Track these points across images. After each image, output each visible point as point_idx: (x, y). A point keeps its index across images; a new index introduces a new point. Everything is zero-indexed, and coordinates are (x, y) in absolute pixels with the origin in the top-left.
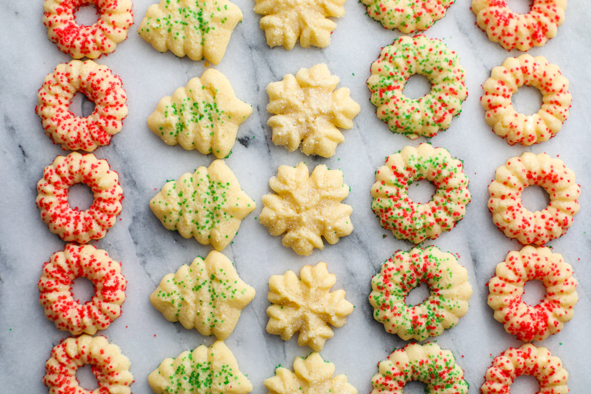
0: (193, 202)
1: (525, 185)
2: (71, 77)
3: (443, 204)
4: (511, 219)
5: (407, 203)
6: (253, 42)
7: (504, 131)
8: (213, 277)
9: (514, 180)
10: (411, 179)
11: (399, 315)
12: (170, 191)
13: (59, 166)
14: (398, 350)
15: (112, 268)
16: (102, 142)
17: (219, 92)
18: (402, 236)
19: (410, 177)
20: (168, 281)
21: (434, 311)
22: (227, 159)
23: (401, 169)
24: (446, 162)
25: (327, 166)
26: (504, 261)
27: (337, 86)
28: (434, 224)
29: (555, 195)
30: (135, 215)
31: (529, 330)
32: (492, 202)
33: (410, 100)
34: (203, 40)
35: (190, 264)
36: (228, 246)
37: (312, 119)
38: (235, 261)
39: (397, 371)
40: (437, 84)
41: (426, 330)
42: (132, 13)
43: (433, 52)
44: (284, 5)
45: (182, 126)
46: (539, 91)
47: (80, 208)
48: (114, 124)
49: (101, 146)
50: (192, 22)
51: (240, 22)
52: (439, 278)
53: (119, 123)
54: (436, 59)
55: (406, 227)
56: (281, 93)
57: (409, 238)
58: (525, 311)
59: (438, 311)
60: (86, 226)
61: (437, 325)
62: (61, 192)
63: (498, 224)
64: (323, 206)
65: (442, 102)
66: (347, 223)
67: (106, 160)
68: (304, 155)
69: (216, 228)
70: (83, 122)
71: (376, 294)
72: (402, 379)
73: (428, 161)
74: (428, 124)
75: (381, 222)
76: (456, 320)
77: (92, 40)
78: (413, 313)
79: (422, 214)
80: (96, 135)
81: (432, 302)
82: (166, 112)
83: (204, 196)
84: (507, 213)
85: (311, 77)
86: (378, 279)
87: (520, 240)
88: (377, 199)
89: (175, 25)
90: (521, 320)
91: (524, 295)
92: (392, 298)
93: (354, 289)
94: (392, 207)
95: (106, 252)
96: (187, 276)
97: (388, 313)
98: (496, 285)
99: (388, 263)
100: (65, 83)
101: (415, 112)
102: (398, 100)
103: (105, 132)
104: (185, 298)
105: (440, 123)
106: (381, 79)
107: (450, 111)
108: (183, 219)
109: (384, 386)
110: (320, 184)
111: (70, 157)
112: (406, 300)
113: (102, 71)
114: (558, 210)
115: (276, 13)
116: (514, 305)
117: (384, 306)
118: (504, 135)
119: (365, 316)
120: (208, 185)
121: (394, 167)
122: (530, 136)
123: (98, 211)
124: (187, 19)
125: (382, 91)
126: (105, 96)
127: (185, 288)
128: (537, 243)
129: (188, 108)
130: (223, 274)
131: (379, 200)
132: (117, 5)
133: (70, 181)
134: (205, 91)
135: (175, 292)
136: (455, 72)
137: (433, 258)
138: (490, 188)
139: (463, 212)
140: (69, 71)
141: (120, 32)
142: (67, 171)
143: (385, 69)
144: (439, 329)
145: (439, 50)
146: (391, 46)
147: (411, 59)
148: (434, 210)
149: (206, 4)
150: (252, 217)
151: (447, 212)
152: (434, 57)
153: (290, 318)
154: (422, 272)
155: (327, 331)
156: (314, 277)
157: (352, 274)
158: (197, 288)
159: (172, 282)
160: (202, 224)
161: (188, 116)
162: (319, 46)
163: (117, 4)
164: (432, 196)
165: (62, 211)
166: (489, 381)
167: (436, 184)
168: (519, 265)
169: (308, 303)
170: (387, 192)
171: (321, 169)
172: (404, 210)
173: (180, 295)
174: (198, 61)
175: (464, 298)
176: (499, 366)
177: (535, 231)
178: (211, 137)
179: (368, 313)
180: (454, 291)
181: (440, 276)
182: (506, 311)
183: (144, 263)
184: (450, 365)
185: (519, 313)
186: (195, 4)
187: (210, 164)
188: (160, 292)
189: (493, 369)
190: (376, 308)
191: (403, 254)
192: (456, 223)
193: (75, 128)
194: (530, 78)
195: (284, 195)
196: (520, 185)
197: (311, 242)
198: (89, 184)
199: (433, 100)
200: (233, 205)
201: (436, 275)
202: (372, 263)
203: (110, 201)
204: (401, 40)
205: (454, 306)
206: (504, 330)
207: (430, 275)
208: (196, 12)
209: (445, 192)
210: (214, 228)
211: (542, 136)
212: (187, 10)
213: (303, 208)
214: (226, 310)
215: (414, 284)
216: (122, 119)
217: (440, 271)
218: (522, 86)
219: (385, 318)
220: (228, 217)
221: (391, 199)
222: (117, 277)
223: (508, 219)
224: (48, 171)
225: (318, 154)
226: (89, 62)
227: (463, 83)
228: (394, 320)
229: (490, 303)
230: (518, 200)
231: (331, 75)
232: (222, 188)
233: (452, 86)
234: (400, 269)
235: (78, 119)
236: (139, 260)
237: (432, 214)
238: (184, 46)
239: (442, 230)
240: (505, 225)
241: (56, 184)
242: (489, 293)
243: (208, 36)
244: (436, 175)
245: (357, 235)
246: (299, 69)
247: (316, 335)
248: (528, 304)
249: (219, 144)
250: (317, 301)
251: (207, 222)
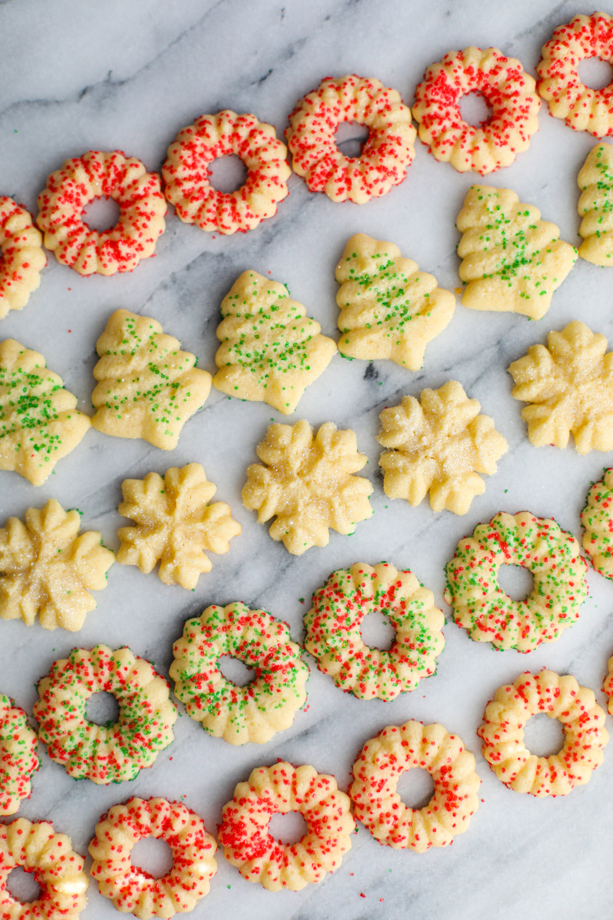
0: (269, 327)
1: (430, 768)
2: (386, 112)
3: (371, 666)
4: (379, 764)
5: (357, 617)
6: (508, 344)
7: (493, 716)
8: (175, 386)
9: (433, 751)
10: (391, 613)
11: (202, 653)
12: (274, 292)
13: (261, 133)
14: (153, 668)
15: (145, 245)
16: (311, 181)
17: (427, 318)
18: (311, 624)
19: (393, 610)
20: (151, 327)
21: (222, 699)
22: (340, 356)
23: (400, 594)
24: (428, 652)
25: (372, 494)
26: (319, 774)
27: (484, 474)
28: (341, 661)
29: (429, 813)
30: (225, 255)
31: (236, 836)
32: (394, 730)
33: (495, 578)
34: (491, 276)
35: (183, 349)
36: (224, 393)
37: (430, 453)
38: (205, 409)
39: (125, 674)
40: (529, 607)
41: (192, 696)
42: (497, 169)
43: (570, 589)
44: (570, 370)
45: (367, 282)
46: (561, 747)
47: (212, 178)
48: (341, 190)
49: (305, 181)
50: (509, 253)
51: (529, 318)
52: (268, 691)
53: (343, 196)
54: (561, 595)
55: (324, 625)
56: (452, 401)
57: (310, 635)
58: (261, 823)
59: (224, 705)
60: (191, 193)
61: (204, 710)
62: (227, 145)
63: (366, 748)
64: (318, 505)
65: (506, 621)
66: (305, 544)
67: (289, 193)
68: (378, 458)
69: (243, 370)
70: (330, 148)
71: (221, 613)
72: (116, 685)
73: (422, 627)
74: (471, 611)
75: (320, 590)
76: (218, 733)
77: (445, 127)
78: (211, 672)
79: (348, 641)
80: (318, 170)
81: (233, 693)
82: (378, 256)
83: (282, 340)
84: (386, 756)
85: (486, 436)
86: (241, 611)
87: (353, 786)
88: (350, 575)
89: (499, 231)
90: (246, 821)
91: (280, 815)
92: (223, 637)
93: (218, 581)
94: (346, 598)
95: (163, 232)
96: (166, 351)
97: (200, 638)
98: (283, 773)
99: (268, 616)
100: (375, 107)
101: (483, 589)
102: (490, 561)
103: (326, 181)
104: (135, 356)
105: (478, 628)
106: (512, 530)
107: (498, 637)
108: (242, 321)
109: (98, 664)
110: (347, 492)
111: (278, 143)
112: (224, 656)
113: (407, 153)
114: (410, 824)
115: (556, 363)
116: (264, 805)
117: (207, 630)
118: (488, 718)
119: (186, 609)
120: (299, 342)
121: (399, 584)
122: (499, 754)
123: (217, 204)
124: (512, 245)
125: (496, 537)
126: (375, 167)
127: (149, 352)
128: (357, 809)
129: (394, 282)
130: (184, 398)
131: (349, 577)
132: (501, 146)
133: (245, 154)
134: (424, 299)
135: (140, 340)
136: (552, 625)
137: (293, 675)
138: (411, 722)
139: (368, 696)
140: (393, 108)
141: (467, 160)
142: (258, 146)
143: (527, 532)
144: (199, 714)
145: (574, 595)
146: (559, 530)
147: (551, 562)
148: (359, 656)
149: (540, 266)
150: (273, 414)
151: (362, 674)
152: (562, 591)
153: (152, 507)
154: (270, 666)
155: (149, 563)
156: (219, 522)
157: (237, 573)
158: (154, 369)
159: (150, 332)
160: (244, 349)
161: (383, 286)
162: (530, 434)
163: (503, 146)
164: (376, 648)
165: (201, 155)
166: (149, 804)
167: (394, 648)
168: (321, 794)
169: (180, 525)
170: (364, 585)
171: (366, 487)
172: (346, 615)
173: (137, 349)
174: (459, 277)
175: (252, 734)
176: (174, 812)
177: (372, 801)
178: (364, 326)
179: (191, 611)
180: (258, 717)
181: (272, 692)
182: (253, 797)
183: (165, 287)
184: (154, 745)
185: (255, 816)
186: (535, 251)
187: (327, 335)
188: (133, 320)
189: (167, 805)
190: (202, 620)
191: (287, 633)
192: (350, 691)
193: (320, 139)
194: (576, 729)
195: (317, 448)
196: (428, 761)
197: (264, 503)
198: (250, 180)
199: (505, 608)
200: (283, 384)
201: (272, 687)
202: (260, 596)
203: (236, 215)
204: (571, 540)
205: (238, 724)
206: (225, 803)
207: (270, 678)
208: (525, 256)
209: (388, 663)
210: (242, 368)
211: (504, 770)
212: (523, 242)
213: (307, 478)
214: (137, 417)
215: (250, 661)
216: (350, 199)
217: (279, 691)
218: (561, 723)
219: (192, 636)
220: (264, 381)
221: (355, 594)
222: (134, 256)
223: (378, 760)
224: (249, 119)
225: (385, 476)
226: (413, 131)
227: (540, 641)
228: (193, 649)
229: (256, 773)
230: (407, 765)
231: (497, 462)
232: (300, 362)
233: (532, 627)
234: (265, 636)
235: (332, 139)
236: (167, 278)
237: (353, 654)
238: (474, 253)
239: (336, 675)
240: (369, 759)
241: (236, 135)
242: (269, 766)
243: (497, 282)
244: (408, 644)
245: (292, 563)
246: (491, 416)
247: (140, 550)
248: (270, 825)
249: (358, 340)
250: (187, 536)
251: (248, 356)
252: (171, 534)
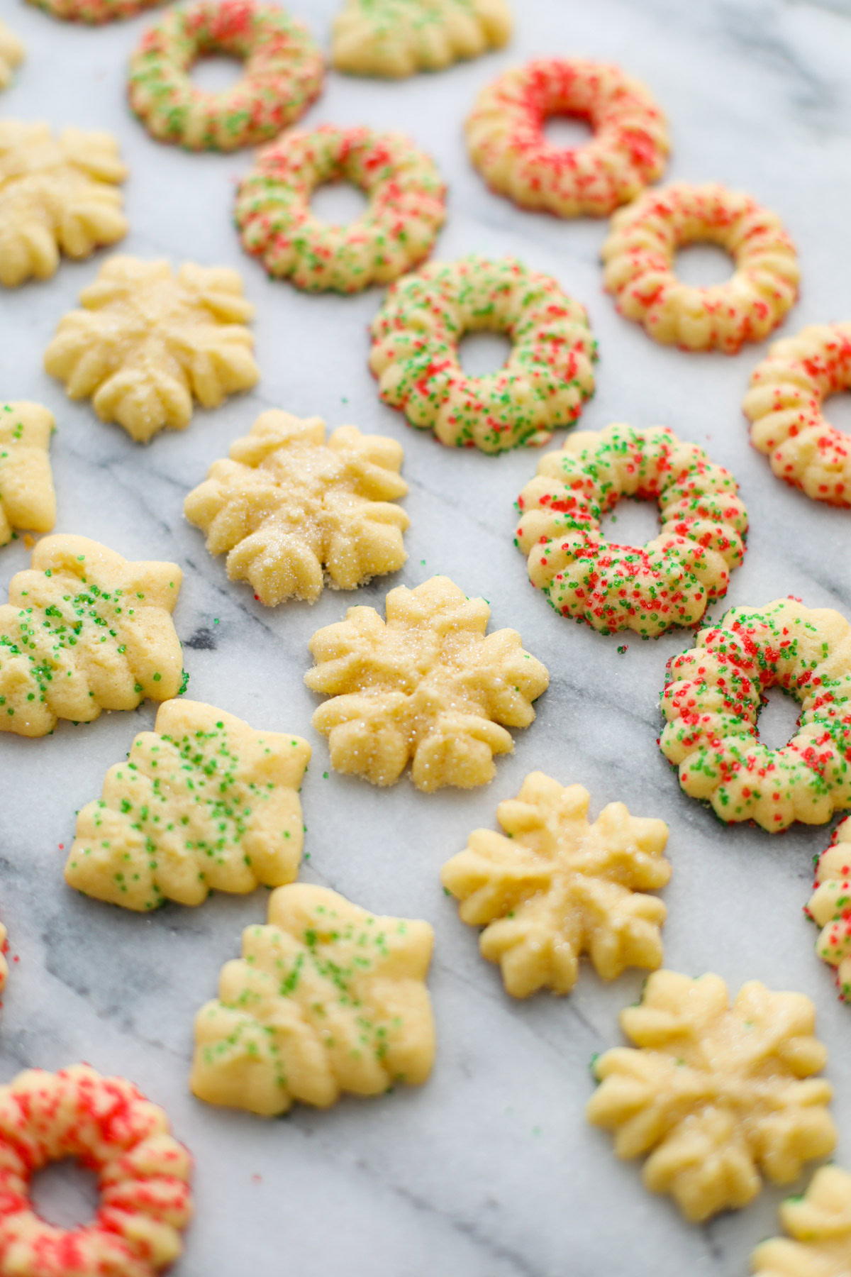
0: (163, 805)
1: (818, 395)
3: (693, 507)
4: (840, 459)
5: (620, 549)
6: (103, 453)
7: (703, 329)
8: (311, 938)
9: (788, 390)
10: (596, 504)
11: (771, 767)
12: (97, 817)
14: (826, 853)
17: (88, 559)
18: (656, 617)
19: (590, 501)
20: (212, 1016)
21: (834, 718)
22: (185, 693)
23: (562, 492)
24: (638, 436)
30: (44, 931)
32: (779, 457)
33: (488, 374)
35: (239, 954)
37: (316, 503)
40: (518, 321)
43: (470, 271)
45: (47, 669)
51: (53, 432)
52: (791, 648)
54: (485, 279)
59: (842, 711)
63: (822, 491)
64: (454, 651)
65: (552, 339)
66: (526, 657)
68: (345, 592)
69: (250, 829)
71: (690, 761)
73: (603, 451)
74: (552, 390)
75: (596, 622)
78: (796, 750)
79: (665, 551)
81: (818, 704)
83: (181, 777)
84: (824, 454)
86: (675, 731)
88: (555, 578)
92: (729, 742)
93: (637, 791)
94: (596, 569)
96: (250, 975)
101: (512, 383)
102: (464, 383)
104: (275, 1025)
105: (575, 379)
106: (405, 364)
107: (579, 349)
108: (162, 854)
112: (761, 741)
118: (708, 340)
119: (702, 831)
120: (177, 751)
121: (545, 501)
122: (756, 305)
125: (422, 385)
127: (261, 1002)
129: (37, 626)
130: (330, 917)
131: (560, 577)
135: (242, 1025)
136: (535, 281)
137: (751, 619)
138: (756, 442)
139: (740, 506)
143: (401, 345)
146: (384, 309)
147: (437, 302)
148: (682, 530)
150: (316, 777)
151: (710, 516)
152: (477, 278)
153: (547, 917)
154: (750, 656)
157: (612, 765)
158: (290, 984)
159: (223, 1012)
160: (212, 836)
162: (244, 386)
164: (660, 517)
167: (648, 491)
169: (561, 861)
170: (566, 549)
171: (397, 595)
172: (623, 563)
173: (260, 1025)
174: (7, 544)
178: (123, 657)
179: (704, 821)
180: (842, 652)
181: (792, 641)
183: (128, 1025)
187: (153, 719)
188: (208, 1052)
190: (713, 790)
192: (743, 537)
196: (806, 395)
197: (478, 736)
199: (532, 349)
200: (259, 756)
201: (783, 645)
202: (638, 718)
207: (770, 652)
209: (677, 487)
210: (247, 831)
211: (778, 296)
213: (414, 674)
214: (389, 992)
215: (754, 696)
217: (786, 632)
218: (677, 249)
219: (747, 794)
221: (584, 557)
223: (835, 463)
228: (767, 786)
231: (301, 418)
232: (213, 740)
234: (704, 676)
236: (112, 1025)
237: (684, 538)
239: (726, 559)
244: (637, 466)
245: (564, 680)
247: (628, 918)
249: (150, 658)
250: (576, 847)
251: (223, 828)
252: (582, 870)
